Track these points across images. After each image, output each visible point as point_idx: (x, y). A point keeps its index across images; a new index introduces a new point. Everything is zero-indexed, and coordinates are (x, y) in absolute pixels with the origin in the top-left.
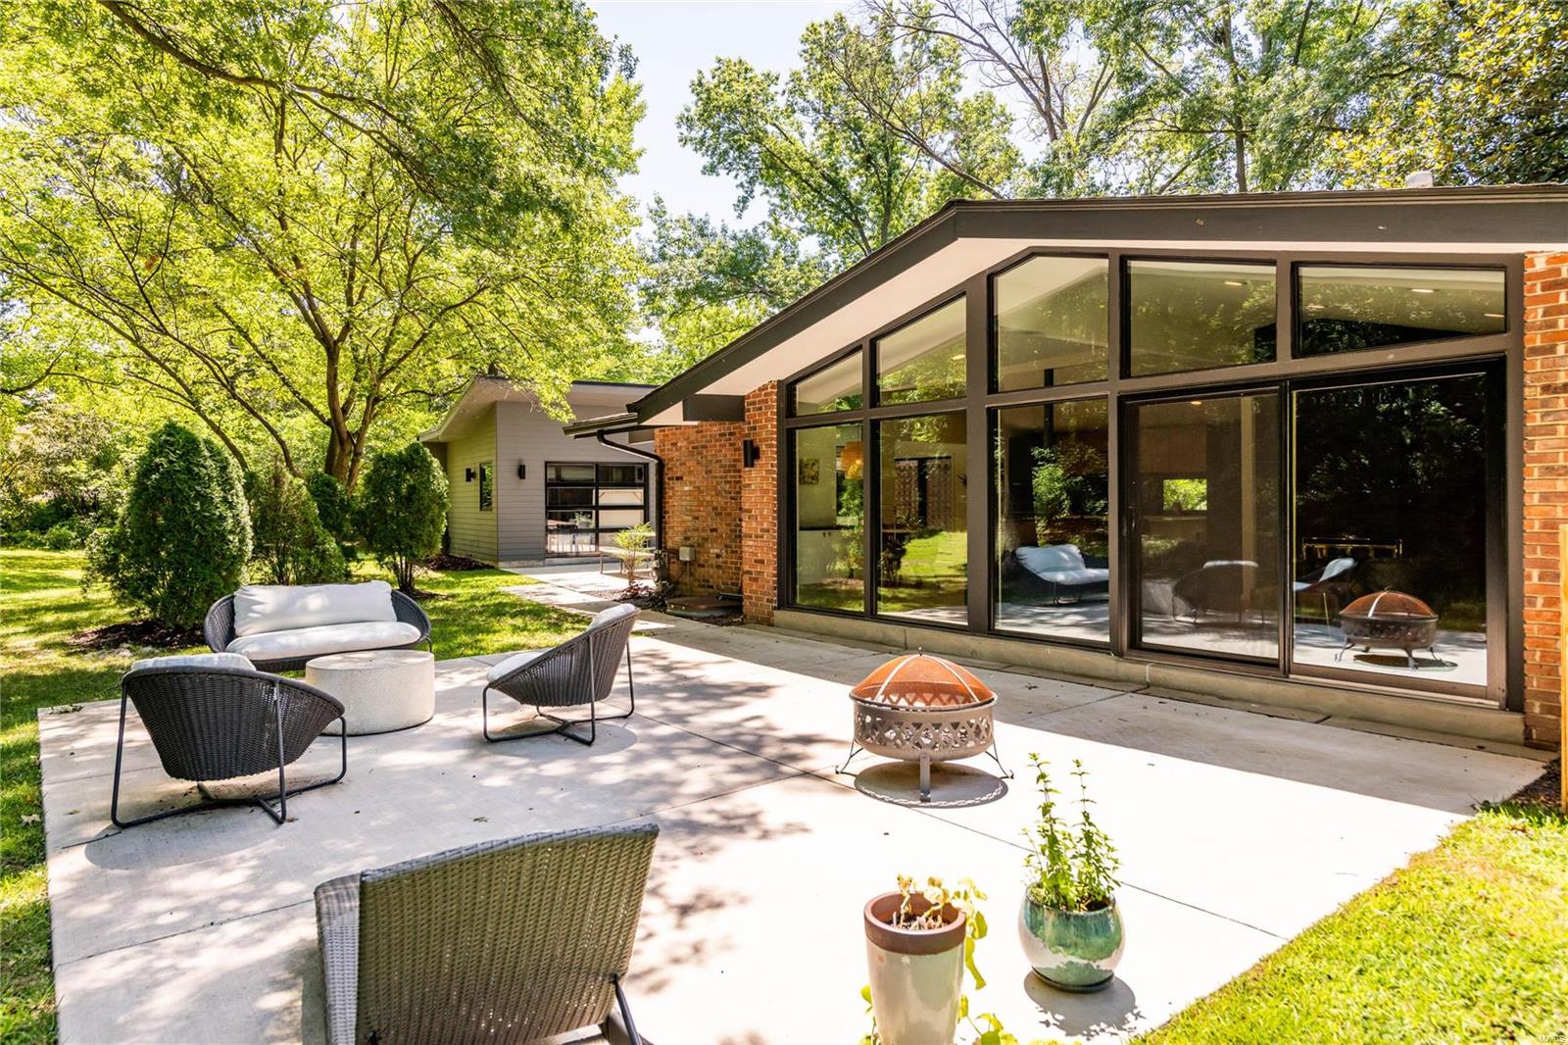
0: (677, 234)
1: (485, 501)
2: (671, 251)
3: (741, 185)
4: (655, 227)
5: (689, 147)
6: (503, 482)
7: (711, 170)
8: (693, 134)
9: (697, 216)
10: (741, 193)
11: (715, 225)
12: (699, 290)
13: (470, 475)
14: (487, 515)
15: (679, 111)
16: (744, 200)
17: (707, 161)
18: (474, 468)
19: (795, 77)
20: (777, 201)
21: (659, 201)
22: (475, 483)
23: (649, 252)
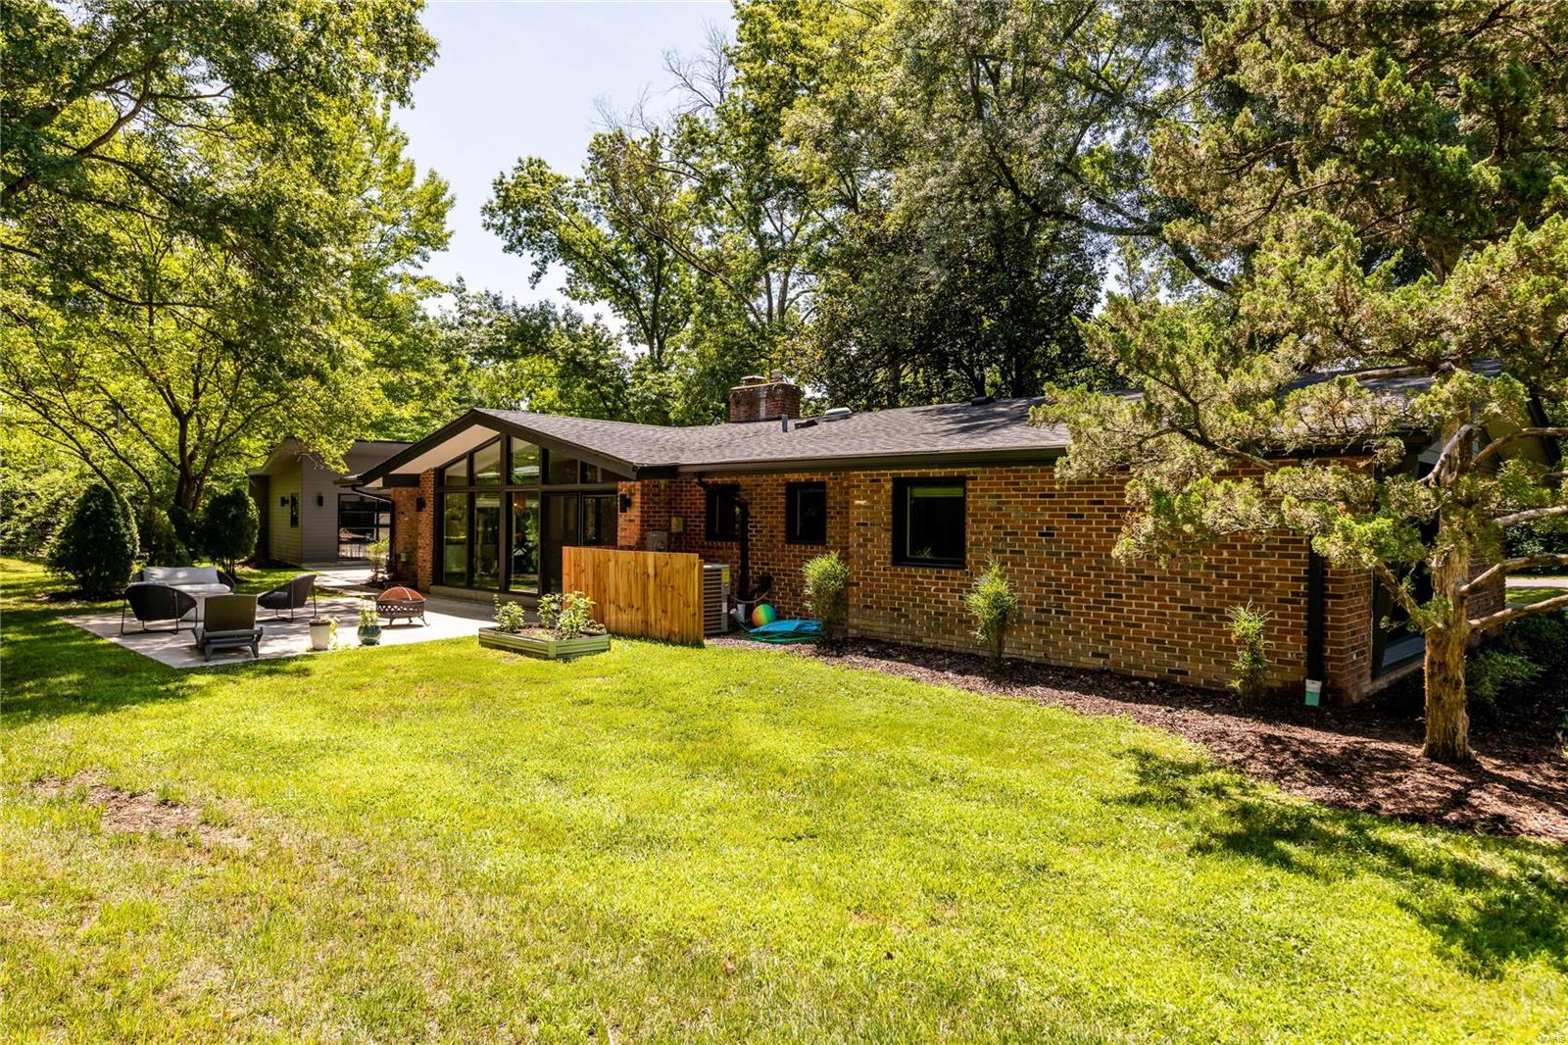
0: (474, 307)
1: (294, 521)
2: (470, 319)
3: (536, 263)
4: (456, 300)
5: (492, 231)
6: (306, 507)
7: (510, 249)
8: (495, 221)
9: (493, 292)
10: (536, 269)
11: (506, 300)
12: (490, 352)
13: (284, 502)
14: (295, 530)
15: (484, 202)
16: (538, 275)
17: (507, 243)
18: (288, 497)
19: (579, 185)
20: (572, 271)
21: (460, 280)
22: (287, 507)
23: (450, 320)
